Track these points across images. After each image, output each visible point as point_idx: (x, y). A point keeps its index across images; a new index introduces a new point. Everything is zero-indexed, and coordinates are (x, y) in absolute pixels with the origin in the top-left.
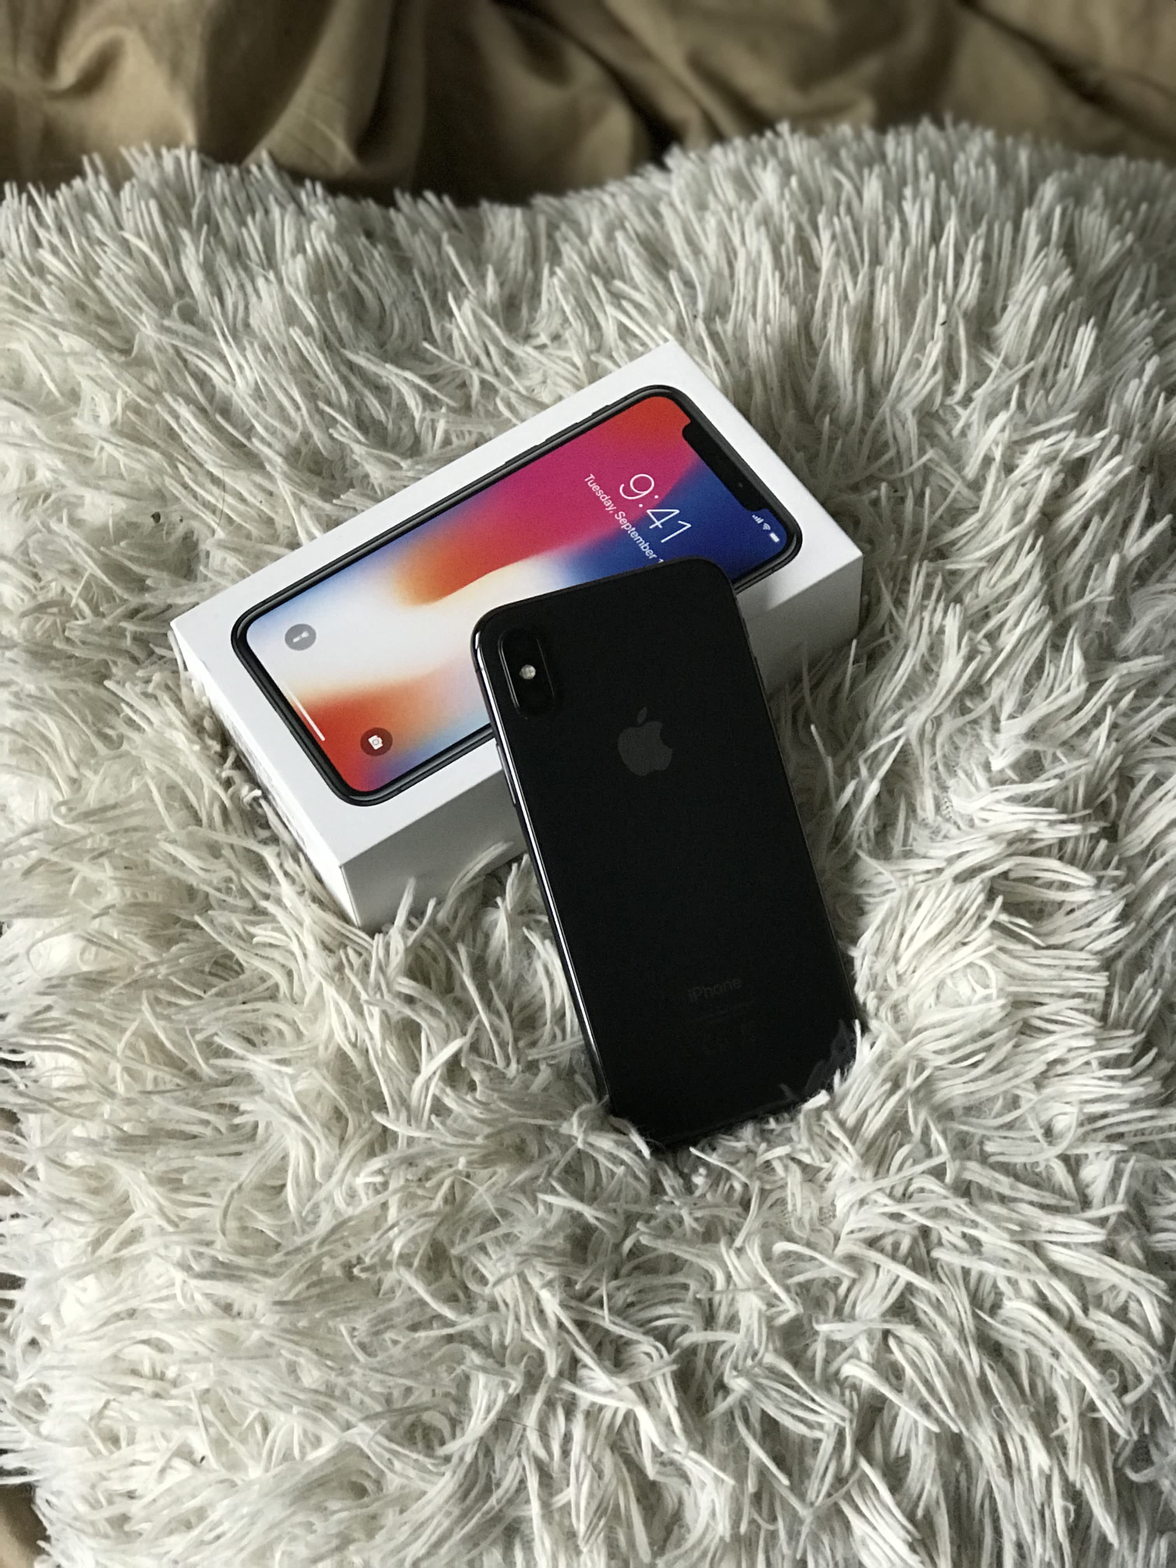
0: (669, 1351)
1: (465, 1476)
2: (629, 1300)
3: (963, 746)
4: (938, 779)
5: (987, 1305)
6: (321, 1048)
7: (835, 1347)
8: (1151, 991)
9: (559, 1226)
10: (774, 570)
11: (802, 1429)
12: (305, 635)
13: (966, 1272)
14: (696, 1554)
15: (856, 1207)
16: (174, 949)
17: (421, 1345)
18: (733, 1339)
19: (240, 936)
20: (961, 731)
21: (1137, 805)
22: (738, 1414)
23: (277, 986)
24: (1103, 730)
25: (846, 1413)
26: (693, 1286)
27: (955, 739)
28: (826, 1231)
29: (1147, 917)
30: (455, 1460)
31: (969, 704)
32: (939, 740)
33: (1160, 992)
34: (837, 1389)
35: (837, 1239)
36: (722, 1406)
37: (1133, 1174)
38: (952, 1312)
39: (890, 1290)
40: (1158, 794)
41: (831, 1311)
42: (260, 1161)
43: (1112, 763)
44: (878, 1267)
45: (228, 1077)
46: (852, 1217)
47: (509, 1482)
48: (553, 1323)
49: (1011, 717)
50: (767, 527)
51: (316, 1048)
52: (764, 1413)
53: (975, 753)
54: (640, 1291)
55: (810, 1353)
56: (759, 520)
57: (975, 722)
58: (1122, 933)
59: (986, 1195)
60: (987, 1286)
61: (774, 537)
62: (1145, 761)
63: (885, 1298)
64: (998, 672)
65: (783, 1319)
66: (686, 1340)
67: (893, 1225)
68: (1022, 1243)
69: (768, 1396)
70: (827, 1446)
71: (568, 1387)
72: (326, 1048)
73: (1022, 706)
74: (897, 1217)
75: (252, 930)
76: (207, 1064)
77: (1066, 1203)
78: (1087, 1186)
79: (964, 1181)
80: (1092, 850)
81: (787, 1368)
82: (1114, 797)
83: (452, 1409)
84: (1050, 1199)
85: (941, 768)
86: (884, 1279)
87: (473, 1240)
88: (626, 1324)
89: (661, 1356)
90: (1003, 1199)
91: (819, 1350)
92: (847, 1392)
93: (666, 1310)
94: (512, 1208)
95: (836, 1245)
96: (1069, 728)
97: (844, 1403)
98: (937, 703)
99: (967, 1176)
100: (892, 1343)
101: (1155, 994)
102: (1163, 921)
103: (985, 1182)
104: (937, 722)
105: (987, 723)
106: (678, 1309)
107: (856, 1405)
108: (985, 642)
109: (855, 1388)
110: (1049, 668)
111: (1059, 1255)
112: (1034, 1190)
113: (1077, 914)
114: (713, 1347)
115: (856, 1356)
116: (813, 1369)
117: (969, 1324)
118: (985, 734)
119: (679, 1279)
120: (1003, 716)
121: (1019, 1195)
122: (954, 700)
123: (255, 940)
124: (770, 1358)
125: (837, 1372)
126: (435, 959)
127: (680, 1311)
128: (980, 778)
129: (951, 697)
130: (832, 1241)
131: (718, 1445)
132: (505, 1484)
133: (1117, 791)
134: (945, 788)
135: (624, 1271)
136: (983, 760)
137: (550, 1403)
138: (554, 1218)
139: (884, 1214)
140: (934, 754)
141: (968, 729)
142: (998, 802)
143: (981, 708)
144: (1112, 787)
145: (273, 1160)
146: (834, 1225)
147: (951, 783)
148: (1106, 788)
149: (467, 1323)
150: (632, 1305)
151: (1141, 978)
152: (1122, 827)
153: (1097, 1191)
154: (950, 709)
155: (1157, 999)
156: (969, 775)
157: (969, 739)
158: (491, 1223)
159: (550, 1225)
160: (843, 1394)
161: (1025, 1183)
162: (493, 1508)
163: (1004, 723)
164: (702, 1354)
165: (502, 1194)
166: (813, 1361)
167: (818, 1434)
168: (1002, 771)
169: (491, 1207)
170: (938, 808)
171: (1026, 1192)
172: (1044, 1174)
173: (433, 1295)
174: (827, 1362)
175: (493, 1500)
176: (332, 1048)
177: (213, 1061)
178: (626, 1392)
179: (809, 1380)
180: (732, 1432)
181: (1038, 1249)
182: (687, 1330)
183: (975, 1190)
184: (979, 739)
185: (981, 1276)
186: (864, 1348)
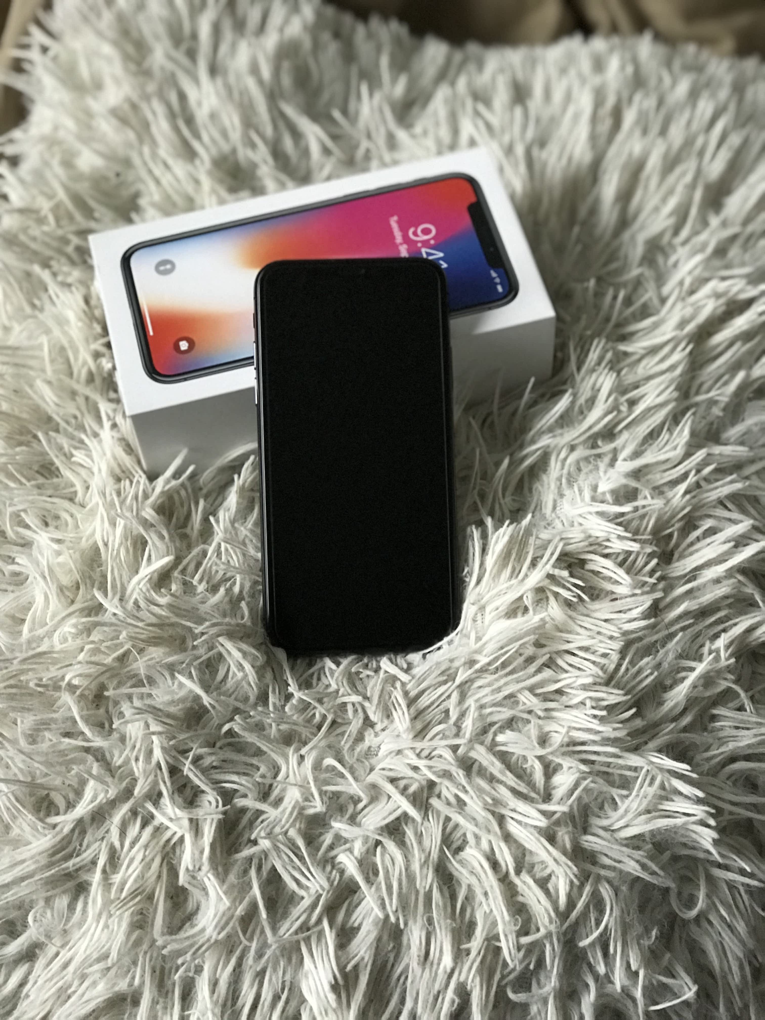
0: (224, 805)
1: (60, 842)
2: (214, 764)
3: (585, 470)
4: (560, 488)
5: (455, 846)
6: (84, 540)
7: (339, 840)
8: (649, 671)
9: (182, 700)
11: (292, 885)
12: (169, 267)
13: (448, 819)
14: (187, 943)
16: (18, 449)
17: (62, 747)
18: (272, 813)
19: (65, 455)
20: (587, 459)
21: (692, 544)
22: (255, 862)
23: (75, 493)
24: (683, 488)
25: (326, 885)
26: (263, 769)
27: (582, 464)
28: (366, 763)
29: (667, 620)
30: (58, 829)
31: (600, 443)
32: (569, 461)
33: (656, 673)
34: (329, 868)
35: (372, 770)
36: (247, 852)
37: (587, 790)
38: (426, 842)
39: (390, 814)
40: (708, 540)
41: (347, 816)
42: (15, 599)
43: (683, 508)
44: (390, 797)
45: (22, 542)
46: (387, 760)
47: (87, 856)
48: (154, 761)
49: (625, 460)
50: (498, 280)
51: (81, 538)
52: (274, 869)
53: (591, 477)
54: (223, 761)
55: (322, 838)
56: (494, 274)
57: (599, 456)
58: (642, 624)
59: (482, 772)
60: (458, 834)
61: (499, 288)
62: (710, 516)
63: (384, 819)
64: (627, 427)
65: (310, 812)
66: (240, 802)
67: (410, 773)
68: (493, 813)
69: (280, 857)
70: (306, 903)
71: (149, 806)
72: (87, 540)
73: (636, 454)
74: (415, 769)
75: (74, 452)
76: (11, 527)
77: (533, 795)
78: (554, 788)
79: (470, 757)
80: (646, 564)
81: (301, 843)
82: (676, 534)
83: (71, 796)
84: (522, 788)
85: (564, 481)
86: (390, 806)
87: (125, 690)
88: (203, 778)
89: (217, 807)
90: (492, 779)
91: (328, 839)
92: (334, 872)
93: (235, 778)
94: (157, 677)
95: (369, 774)
96: (662, 478)
97: (328, 879)
98: (577, 434)
99: (473, 754)
100: (379, 849)
101: (651, 674)
102: (677, 627)
103: (486, 764)
104: (572, 448)
105: (607, 460)
106: (243, 780)
107: (336, 883)
108: (626, 404)
109: (342, 872)
110: (665, 436)
111: (513, 828)
112: (515, 779)
113: (618, 602)
114: (259, 813)
115: (350, 850)
116: (318, 850)
117: (435, 855)
118: (602, 465)
119: (255, 761)
120: (621, 457)
121: (504, 779)
122: (590, 438)
123: (74, 459)
124: (292, 833)
125: (336, 856)
126: (182, 505)
127: (244, 782)
128: (587, 494)
129: (588, 434)
130: (368, 771)
131: (232, 878)
132: (84, 855)
133: (678, 530)
134: (563, 496)
135: (219, 744)
136: (594, 483)
137: (134, 813)
138: (182, 693)
140: (562, 468)
141: (591, 460)
142: (591, 513)
143: (607, 448)
144: (677, 526)
145: (23, 601)
146: (373, 761)
147: (567, 492)
148: (673, 526)
149: (98, 742)
150: (215, 768)
151: (646, 660)
152: (676, 556)
153: (558, 793)
154: (585, 442)
155: (652, 677)
156: (581, 491)
157: (591, 467)
158: (140, 684)
159: (177, 697)
160: (331, 872)
161: (511, 772)
162: (68, 868)
163: (619, 463)
164: (249, 815)
165: (154, 667)
166: (321, 845)
167: (302, 893)
168: (604, 493)
169: (142, 673)
170: (554, 508)
171: (510, 778)
172: (528, 771)
173: (82, 717)
174: (331, 847)
175: (70, 863)
176: (91, 542)
177: (15, 528)
178: (186, 823)
179: (312, 855)
180: (246, 872)
181: (501, 820)
182: (245, 796)
183: (475, 767)
184: (597, 468)
185: (457, 826)
186: (358, 847)
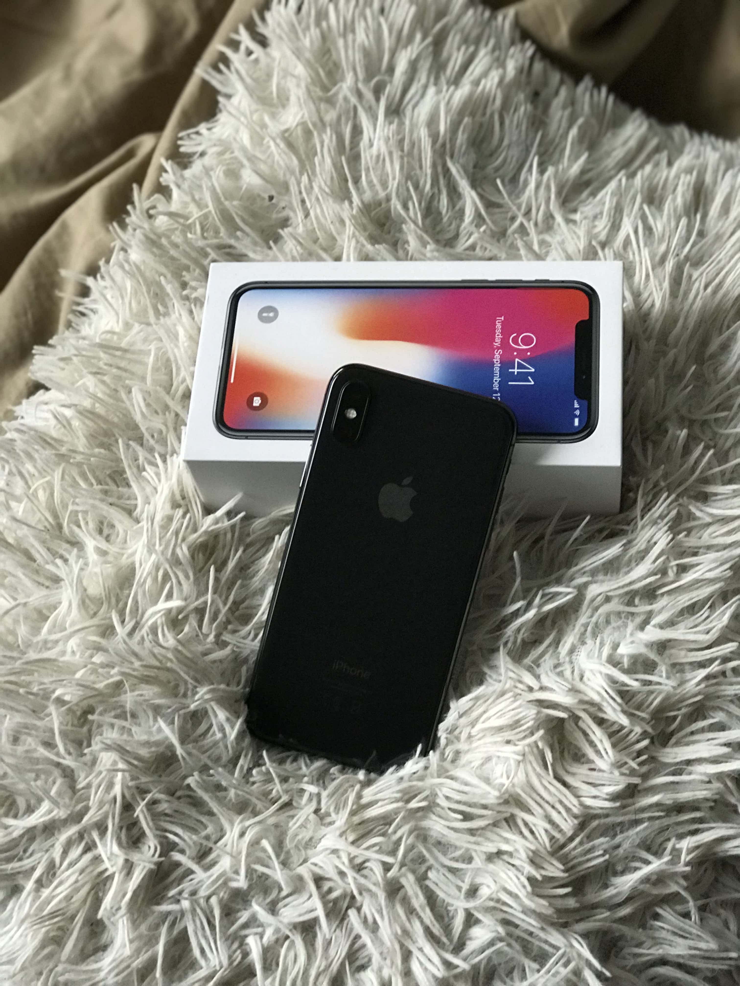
0: (160, 856)
1: (6, 843)
2: (167, 811)
3: (614, 624)
4: (583, 634)
5: (358, 963)
6: (125, 556)
7: (252, 922)
8: (601, 852)
9: (157, 744)
10: (559, 442)
11: (196, 952)
12: (271, 315)
13: (358, 937)
14: (83, 977)
15: (329, 851)
16: (97, 450)
17: (36, 755)
18: (200, 875)
19: (138, 467)
20: (619, 614)
21: (692, 733)
22: (170, 918)
23: (136, 506)
24: (702, 673)
25: (225, 963)
26: (210, 830)
27: (612, 617)
28: (303, 852)
29: (638, 805)
30: (10, 830)
31: (637, 601)
32: (600, 611)
33: (607, 857)
34: (236, 945)
35: (305, 861)
36: (165, 907)
37: (499, 952)
38: (332, 951)
39: (306, 913)
40: (711, 735)
41: (269, 900)
42: (44, 596)
43: (696, 695)
44: (311, 896)
45: (74, 540)
46: (321, 856)
47: (27, 863)
48: (112, 795)
49: (654, 626)
50: (578, 412)
51: (123, 554)
52: (185, 929)
53: (616, 634)
54: (176, 811)
55: (239, 914)
56: (576, 405)
57: (633, 614)
58: (607, 804)
59: (406, 902)
60: (363, 954)
61: (576, 422)
62: (722, 709)
63: (300, 915)
64: (669, 592)
65: (234, 885)
66: (177, 856)
67: (336, 877)
68: (402, 945)
69: (194, 921)
70: (202, 973)
71: (95, 835)
72: (127, 558)
73: (671, 623)
74: (343, 875)
75: (147, 467)
76: (68, 524)
77: (444, 939)
78: (470, 939)
79: (399, 882)
80: (638, 741)
81: (217, 913)
82: (679, 718)
83: (33, 802)
84: (436, 930)
85: (589, 629)
86: (308, 905)
87: (108, 718)
88: (151, 824)
89: (153, 855)
90: (411, 911)
91: (244, 916)
92: (239, 951)
93: (179, 831)
94: (141, 714)
95: (301, 864)
96: (686, 656)
97: (230, 957)
98: (616, 586)
99: (403, 881)
100: (287, 943)
101: (603, 855)
102: (646, 815)
103: (410, 892)
104: (608, 599)
105: (639, 620)
106: (186, 835)
107: (235, 963)
108: (675, 569)
109: (246, 954)
110: (705, 612)
111: (415, 966)
112: (433, 919)
113: (594, 773)
114: (190, 872)
115: (261, 936)
116: (233, 924)
117: (335, 967)
118: (631, 626)
119: (204, 819)
120: (653, 622)
121: (422, 914)
122: (627, 593)
123: (144, 473)
124: (214, 900)
125: (246, 936)
126: (224, 547)
127: (186, 838)
128: (606, 651)
129: (626, 589)
130: (301, 861)
131: (143, 928)
132: (25, 862)
133: (684, 715)
134: (583, 643)
135: (179, 793)
136: (617, 641)
137: (81, 836)
138: (157, 737)
139: (337, 867)
140: (591, 617)
141: (623, 615)
142: (601, 673)
143: (643, 608)
144: (684, 711)
145: (52, 600)
146: (310, 852)
147: (589, 641)
148: (679, 709)
149: (68, 762)
150: (166, 815)
151: (602, 840)
152: (673, 740)
153: (471, 946)
154: (621, 596)
155: (601, 859)
156: (602, 644)
157: (620, 623)
158: (122, 716)
159: (153, 739)
160: (235, 951)
161: (432, 910)
162: (6, 870)
163: (648, 628)
164: (179, 872)
165: (141, 704)
166: (236, 920)
167: (202, 962)
168: (622, 656)
169: (128, 706)
170: (572, 651)
171: (427, 916)
172: (451, 914)
173: (60, 732)
174: (246, 926)
175: (10, 866)
176: (130, 561)
177: (71, 525)
178: (121, 861)
179: (225, 928)
180: (157, 926)
181: (407, 955)
182: (182, 852)
183: (401, 894)
184: (626, 626)
185: (364, 946)
186: (269, 935)
